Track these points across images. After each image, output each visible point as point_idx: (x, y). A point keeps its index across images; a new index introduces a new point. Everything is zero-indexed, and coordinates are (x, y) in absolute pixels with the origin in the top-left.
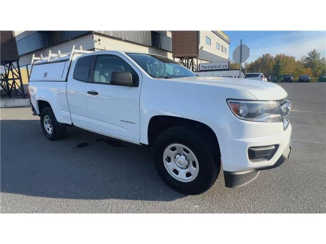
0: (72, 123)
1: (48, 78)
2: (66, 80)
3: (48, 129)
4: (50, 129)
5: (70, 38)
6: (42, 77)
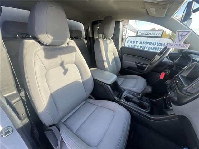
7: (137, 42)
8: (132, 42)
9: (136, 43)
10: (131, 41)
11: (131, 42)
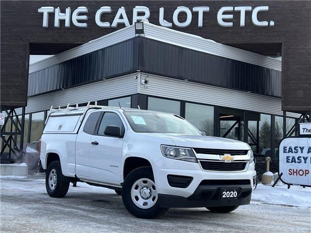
0: (75, 175)
1: (62, 130)
2: (77, 133)
3: (52, 185)
4: (54, 185)
5: (104, 77)
6: (56, 130)
7: (302, 149)
8: (294, 151)
9: (302, 152)
10: (290, 148)
11: (290, 150)
